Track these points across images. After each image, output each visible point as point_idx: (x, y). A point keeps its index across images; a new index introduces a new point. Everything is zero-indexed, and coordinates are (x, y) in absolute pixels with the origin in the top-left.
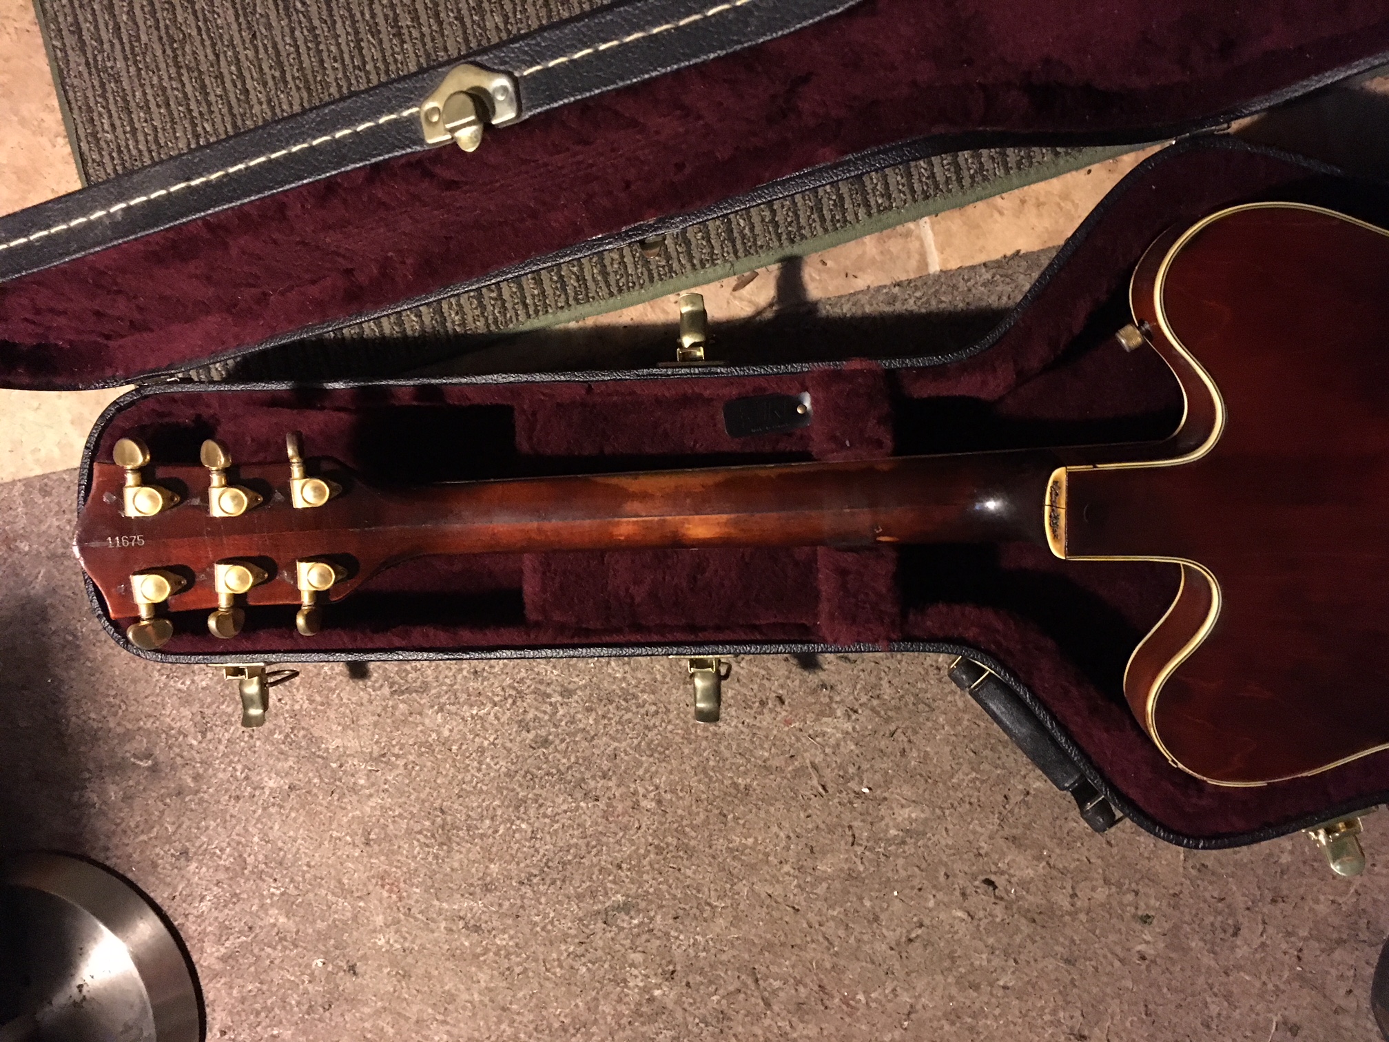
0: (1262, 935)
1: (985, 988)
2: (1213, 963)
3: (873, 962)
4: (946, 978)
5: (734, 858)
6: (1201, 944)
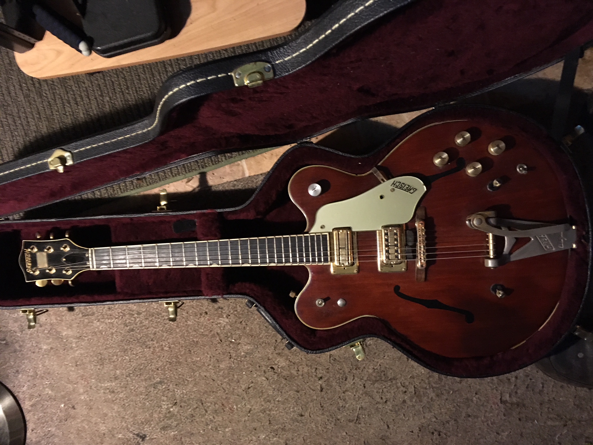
0: (353, 380)
1: (272, 401)
2: (340, 390)
3: (238, 395)
4: (260, 399)
5: (194, 365)
6: (336, 384)
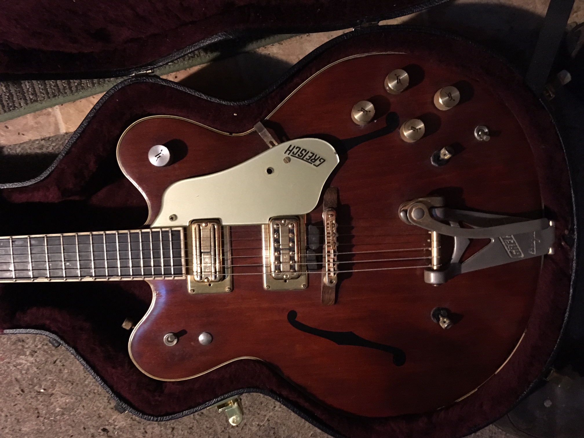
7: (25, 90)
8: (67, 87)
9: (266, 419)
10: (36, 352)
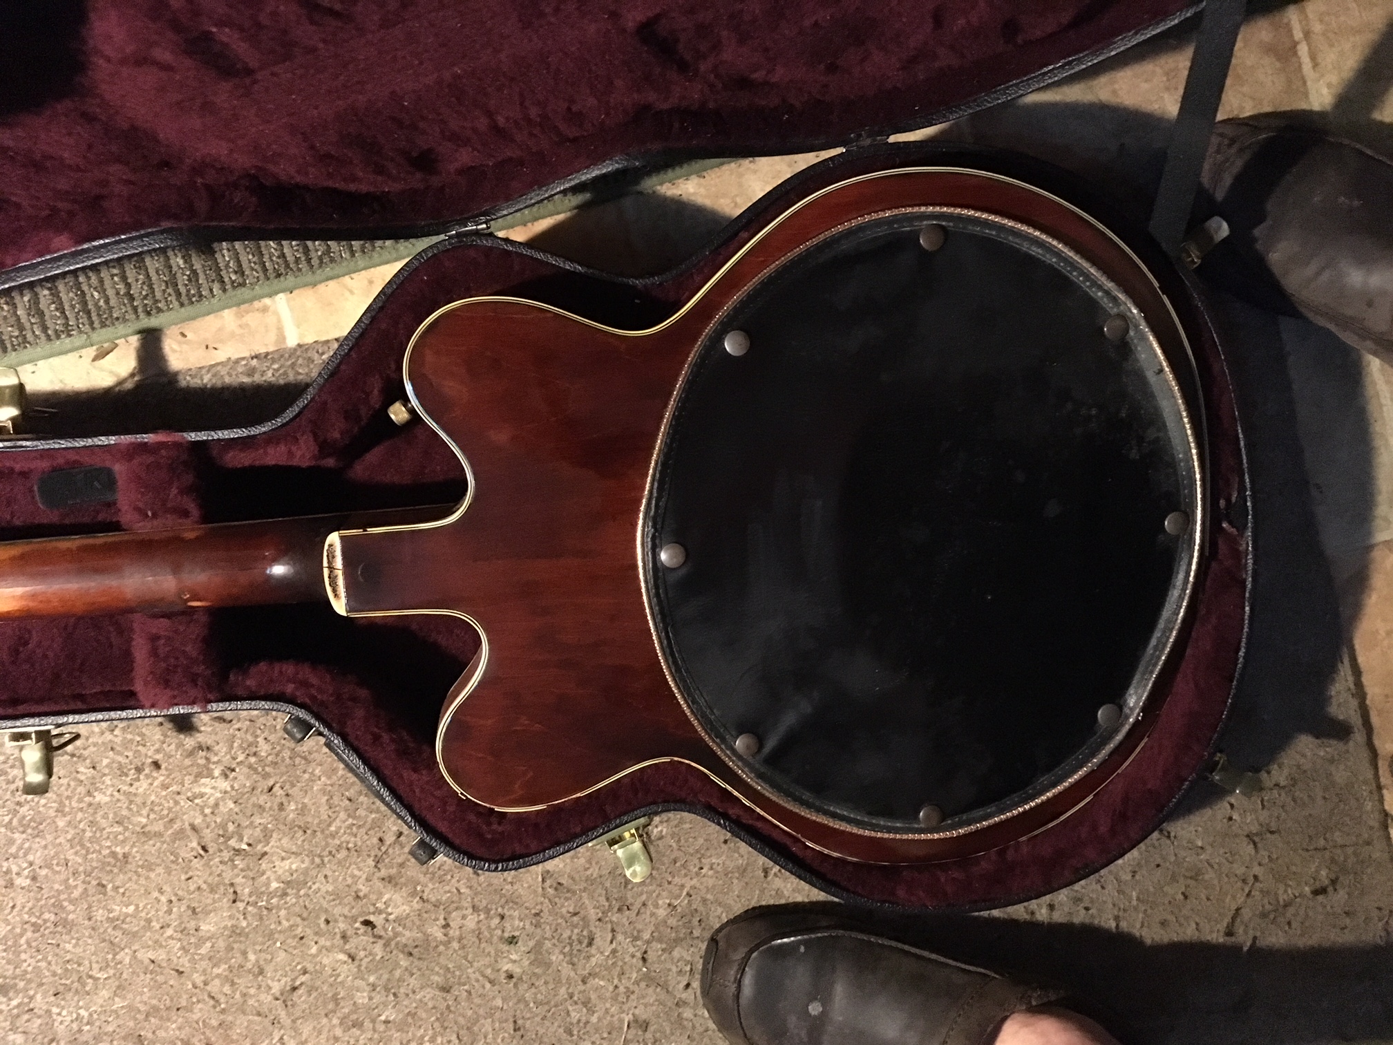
0: (611, 942)
1: (368, 1024)
2: (572, 974)
3: (259, 1014)
4: (330, 1020)
5: (114, 928)
6: (561, 957)
7: (222, 265)
8: (303, 259)
9: (684, 893)
10: (233, 770)
